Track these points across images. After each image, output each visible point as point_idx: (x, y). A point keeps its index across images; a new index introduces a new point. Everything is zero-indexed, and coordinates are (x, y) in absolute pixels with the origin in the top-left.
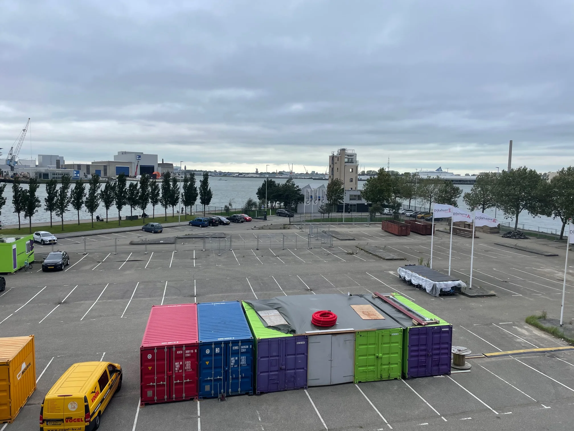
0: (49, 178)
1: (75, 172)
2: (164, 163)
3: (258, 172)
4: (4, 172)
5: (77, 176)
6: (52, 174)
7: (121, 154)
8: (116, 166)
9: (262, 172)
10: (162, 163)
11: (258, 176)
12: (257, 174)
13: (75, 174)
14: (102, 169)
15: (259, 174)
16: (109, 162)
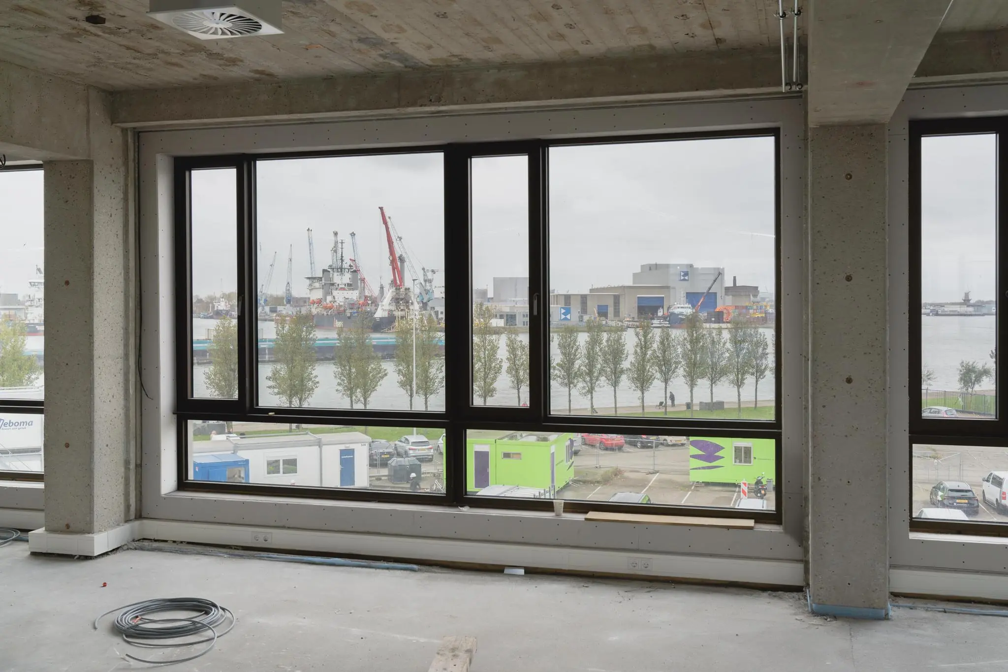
0: (517, 323)
1: (563, 311)
2: (737, 285)
3: (969, 300)
4: (439, 313)
5: (566, 319)
6: (522, 316)
7: (649, 268)
8: (638, 296)
9: (980, 301)
10: (732, 286)
11: (971, 309)
12: (968, 306)
13: (563, 314)
14: (610, 303)
15: (972, 306)
16: (624, 288)
